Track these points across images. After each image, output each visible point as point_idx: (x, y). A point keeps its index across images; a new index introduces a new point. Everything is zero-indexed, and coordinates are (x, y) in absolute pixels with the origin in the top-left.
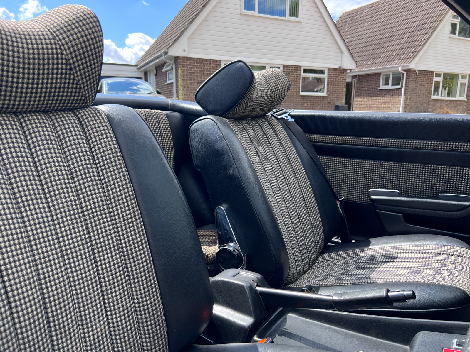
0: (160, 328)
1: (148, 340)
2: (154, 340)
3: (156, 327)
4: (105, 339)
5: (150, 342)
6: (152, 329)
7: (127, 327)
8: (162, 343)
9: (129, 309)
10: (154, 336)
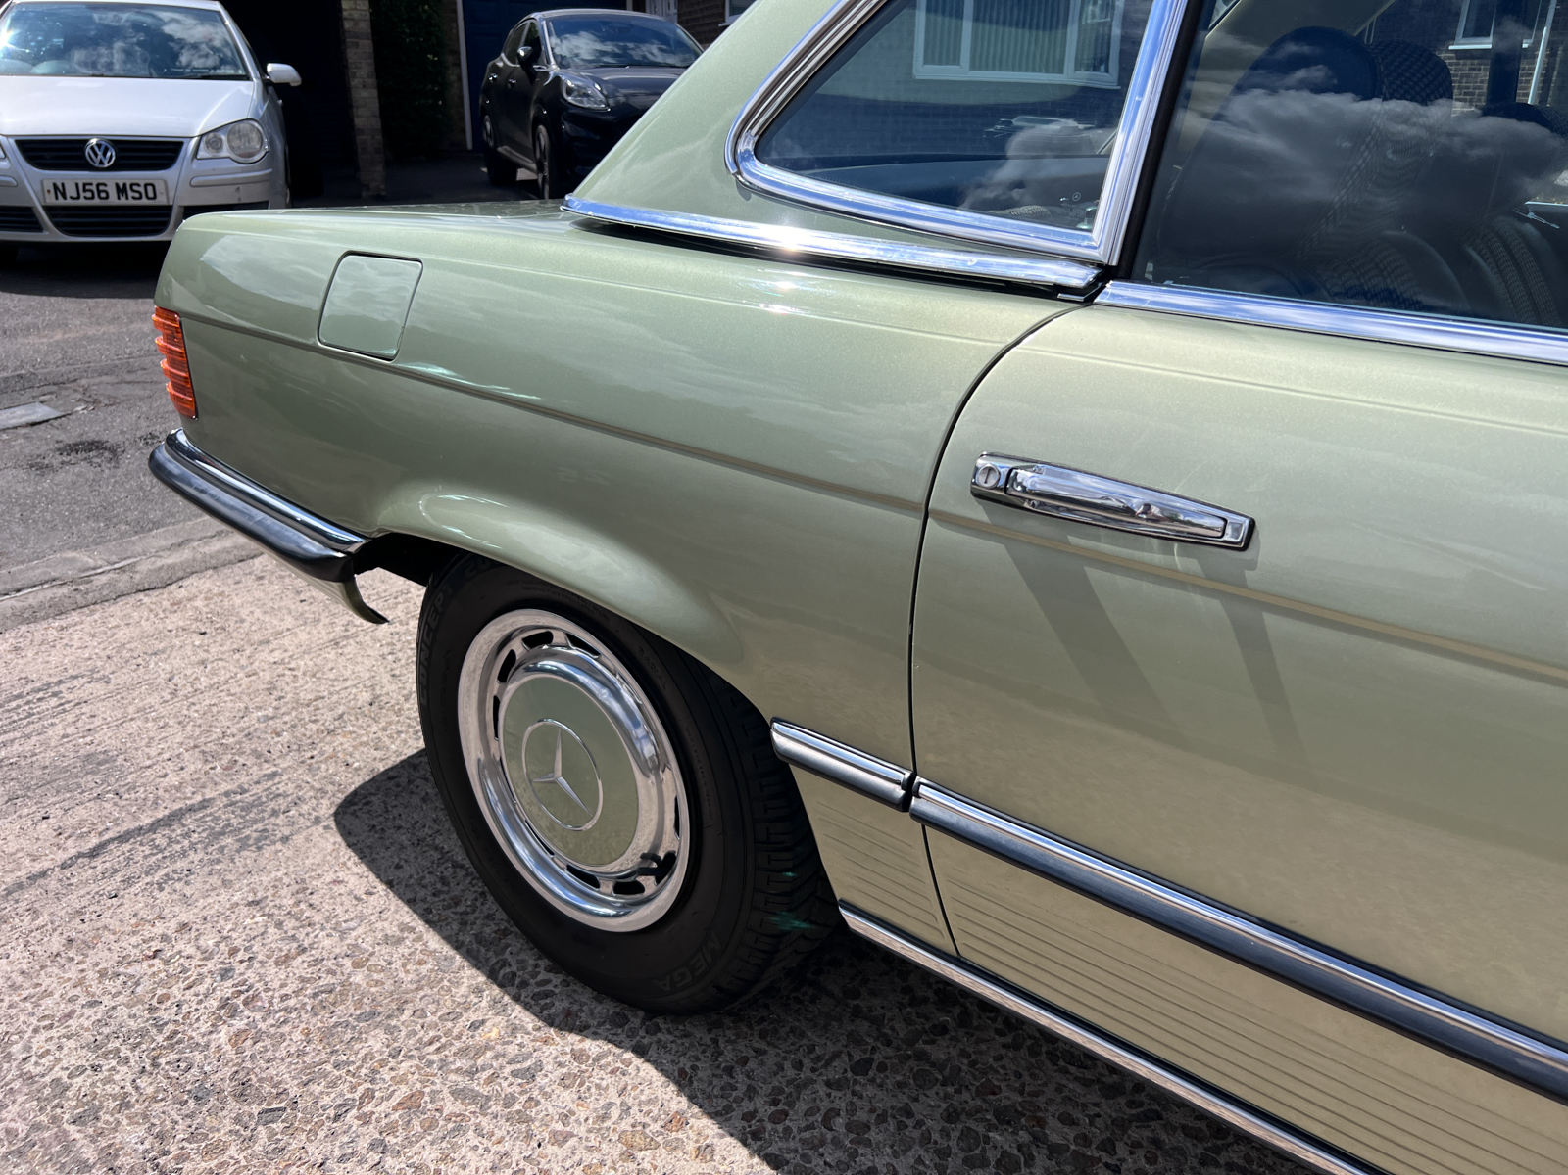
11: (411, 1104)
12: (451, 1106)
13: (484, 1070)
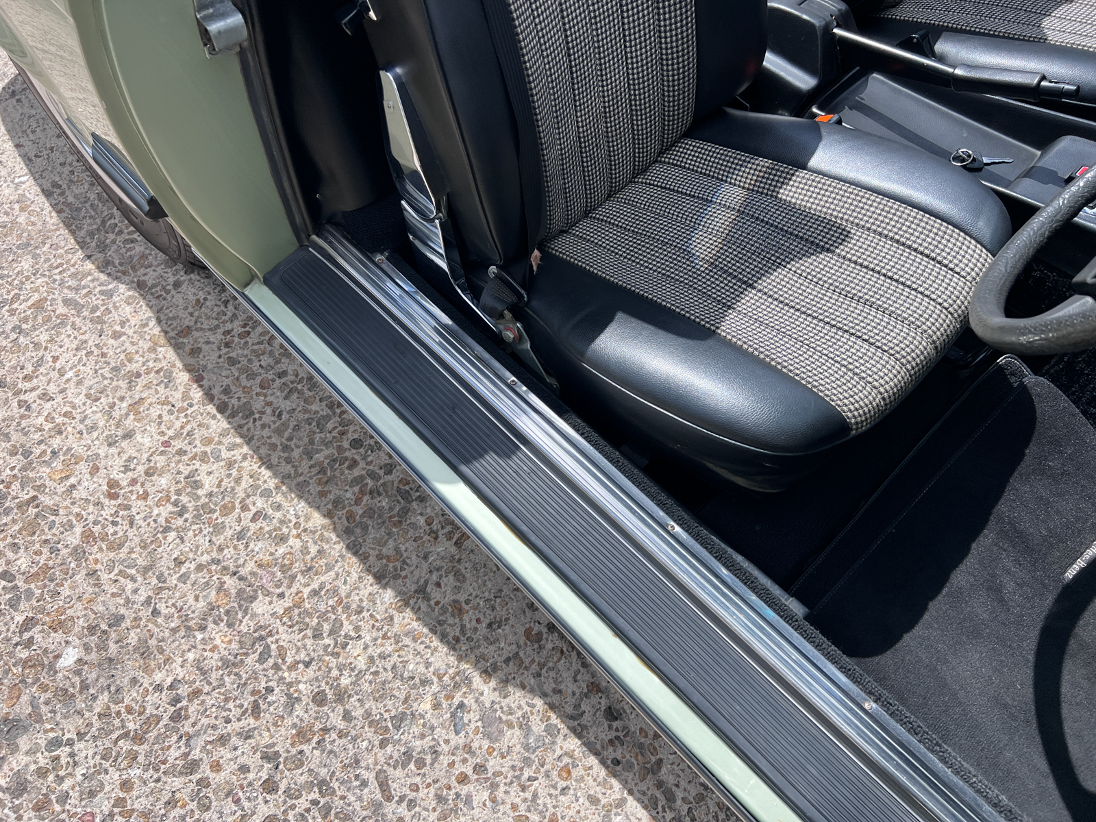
0: (689, 85)
1: (671, 99)
2: (679, 100)
3: (684, 83)
4: (623, 95)
5: (674, 101)
6: (679, 85)
7: (648, 80)
8: (689, 104)
9: (654, 56)
10: (679, 95)
11: (39, 306)
12: (61, 310)
13: (84, 288)
